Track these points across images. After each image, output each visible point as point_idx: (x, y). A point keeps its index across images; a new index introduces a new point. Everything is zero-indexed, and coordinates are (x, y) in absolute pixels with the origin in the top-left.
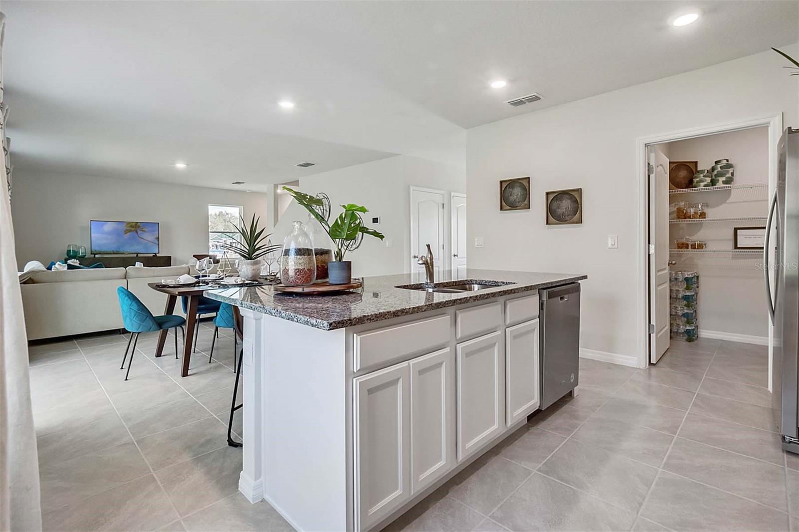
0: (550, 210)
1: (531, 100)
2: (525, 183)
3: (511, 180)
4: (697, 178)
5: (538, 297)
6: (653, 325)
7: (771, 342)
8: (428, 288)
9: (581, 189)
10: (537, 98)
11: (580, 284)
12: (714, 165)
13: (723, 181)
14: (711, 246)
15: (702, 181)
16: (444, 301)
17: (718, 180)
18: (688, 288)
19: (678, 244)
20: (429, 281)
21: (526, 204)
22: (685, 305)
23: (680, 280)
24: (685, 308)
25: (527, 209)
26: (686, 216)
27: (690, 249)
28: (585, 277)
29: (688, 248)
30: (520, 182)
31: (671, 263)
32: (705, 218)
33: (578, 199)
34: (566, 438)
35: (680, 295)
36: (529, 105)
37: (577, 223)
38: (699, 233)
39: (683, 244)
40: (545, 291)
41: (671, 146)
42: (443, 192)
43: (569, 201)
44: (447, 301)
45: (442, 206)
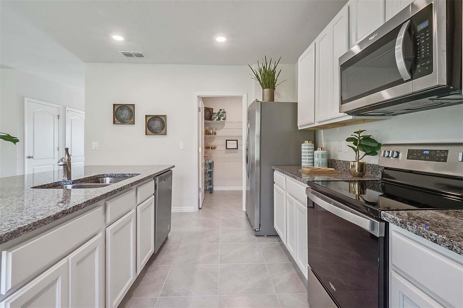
0: (148, 127)
1: (137, 56)
2: (132, 108)
3: (121, 104)
4: (213, 116)
5: (154, 181)
6: (200, 188)
7: (244, 188)
8: (66, 184)
9: (166, 115)
10: (141, 56)
11: (172, 170)
12: (219, 111)
13: (223, 119)
14: (218, 148)
15: (215, 118)
16: (99, 196)
17: (221, 118)
18: (210, 168)
19: (206, 147)
20: (66, 179)
21: (133, 121)
22: (209, 176)
23: (207, 164)
24: (209, 177)
25: (132, 124)
26: (209, 134)
27: (210, 149)
28: (174, 166)
29: (209, 149)
30: (128, 107)
31: (205, 156)
32: (216, 135)
33: (164, 121)
34: (171, 266)
35: (207, 172)
36: (135, 59)
37: (164, 135)
38: (213, 142)
39: (208, 147)
40: (158, 177)
41: (204, 99)
42: (58, 106)
43: (159, 122)
44: (101, 195)
45: (57, 117)
